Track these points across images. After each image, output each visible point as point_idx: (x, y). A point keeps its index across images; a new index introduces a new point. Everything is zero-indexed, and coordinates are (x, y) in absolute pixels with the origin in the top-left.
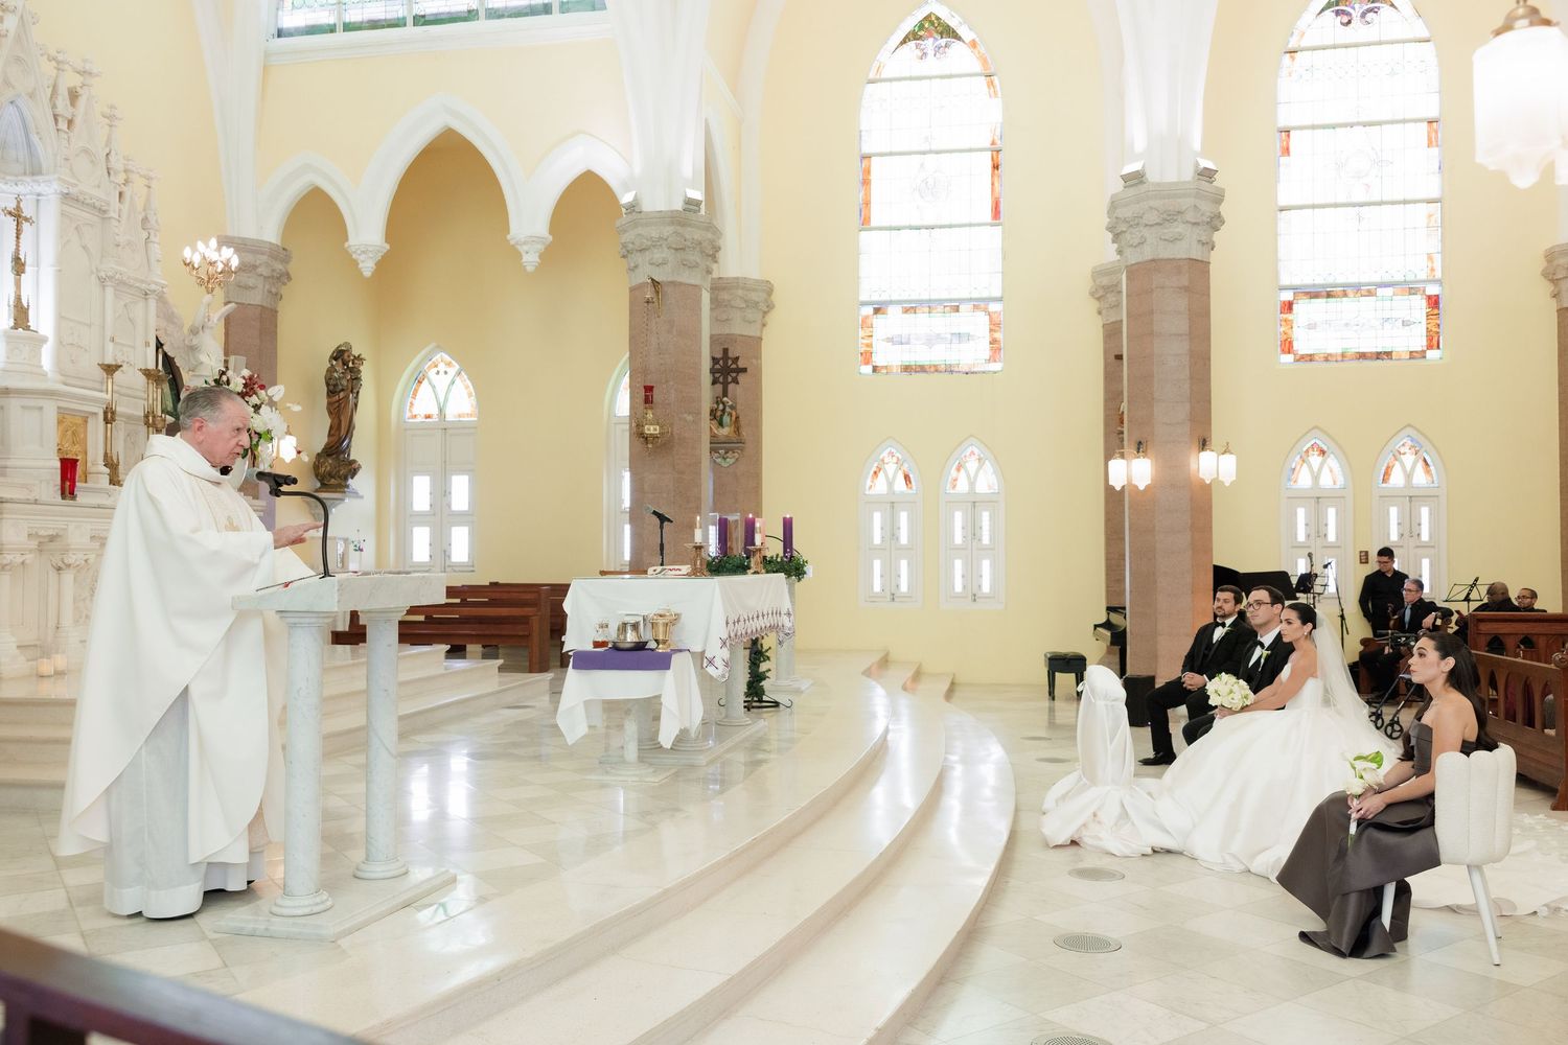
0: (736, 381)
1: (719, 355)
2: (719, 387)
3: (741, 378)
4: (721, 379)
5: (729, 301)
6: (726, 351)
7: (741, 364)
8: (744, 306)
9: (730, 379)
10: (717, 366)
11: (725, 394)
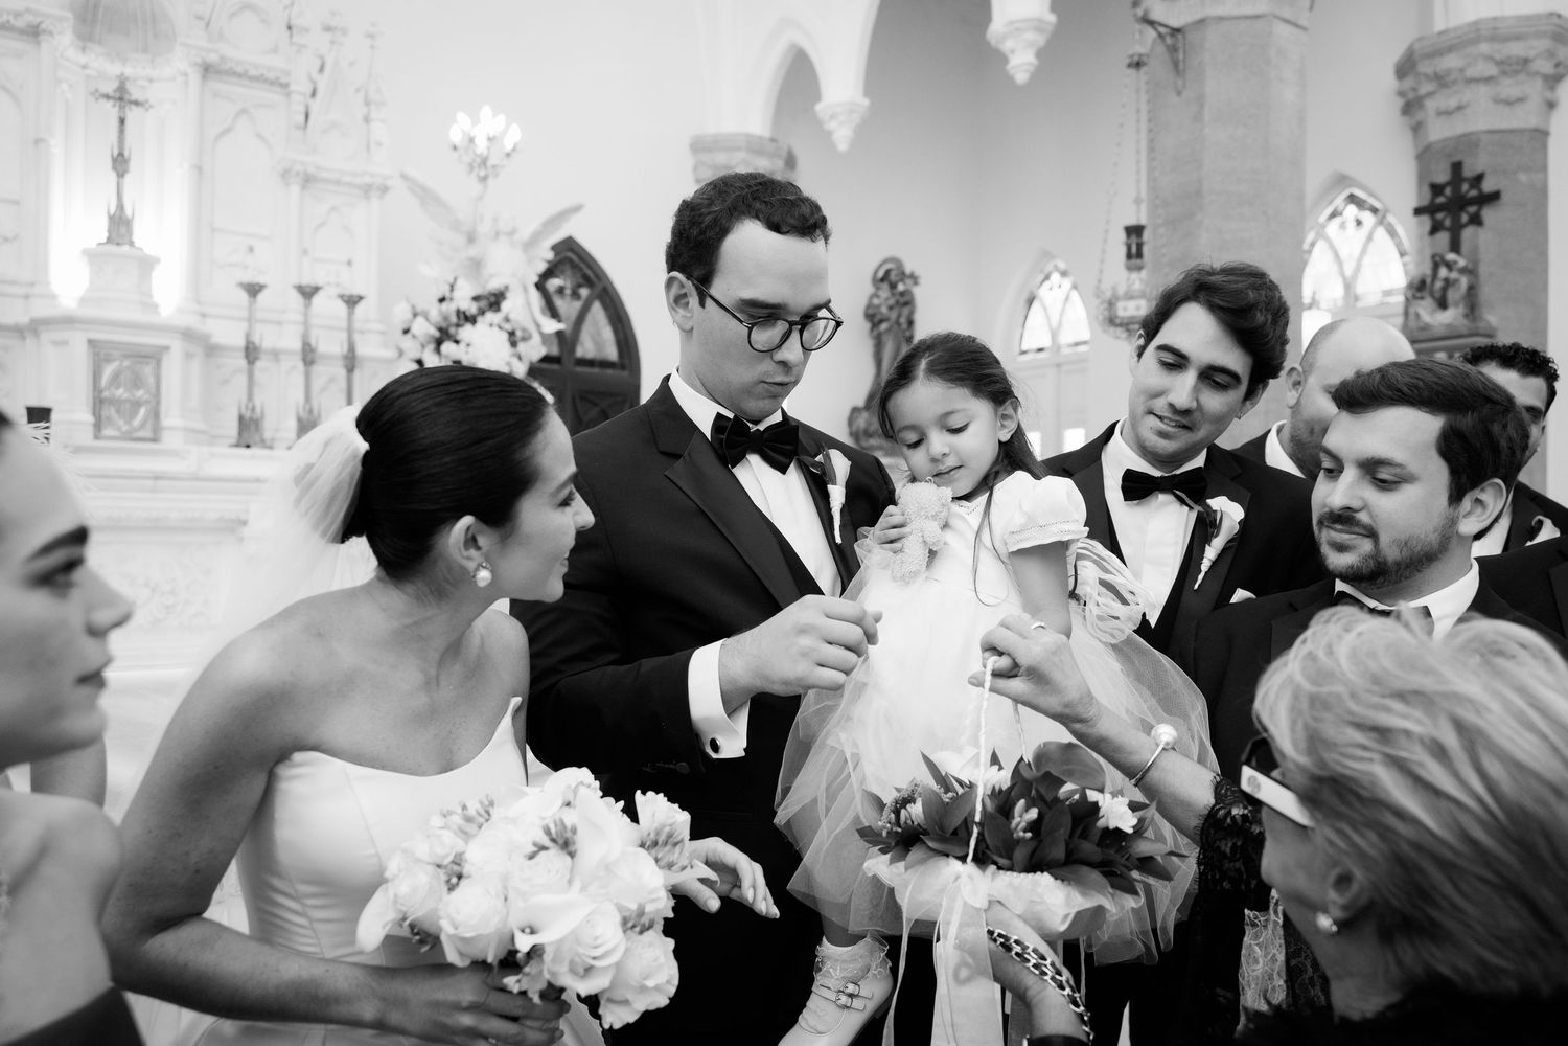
0: (1476, 220)
1: (1442, 176)
2: (1443, 238)
3: (1488, 214)
4: (1447, 222)
5: (1462, 70)
6: (1457, 167)
7: (1488, 186)
8: (1493, 71)
9: (1465, 218)
10: (1441, 200)
11: (1455, 247)
